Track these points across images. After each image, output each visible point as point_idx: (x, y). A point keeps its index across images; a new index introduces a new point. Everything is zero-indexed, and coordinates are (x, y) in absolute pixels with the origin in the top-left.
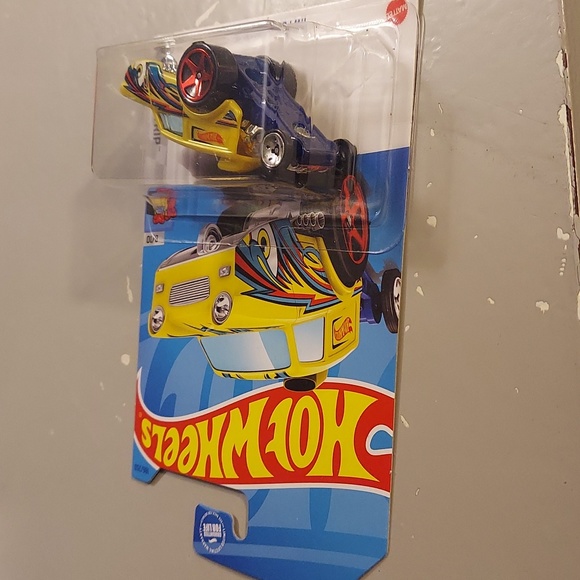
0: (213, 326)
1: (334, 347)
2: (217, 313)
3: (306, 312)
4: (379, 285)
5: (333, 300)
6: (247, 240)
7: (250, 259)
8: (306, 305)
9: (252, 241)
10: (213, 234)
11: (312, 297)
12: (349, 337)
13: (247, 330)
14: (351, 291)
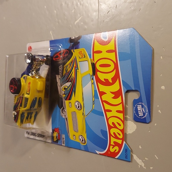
0: (82, 110)
1: (85, 57)
2: (79, 108)
3: (78, 69)
4: (73, 43)
5: (75, 59)
6: (64, 96)
7: (68, 94)
9: (64, 94)
10: (63, 111)
11: (75, 67)
12: (83, 52)
14: (73, 53)
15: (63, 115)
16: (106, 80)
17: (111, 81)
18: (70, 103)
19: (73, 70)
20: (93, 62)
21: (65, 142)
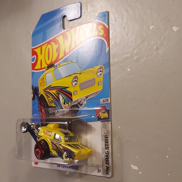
0: (77, 75)
1: (43, 78)
2: (76, 79)
3: (51, 86)
4: (36, 96)
5: (45, 90)
6: (70, 104)
7: (68, 98)
8: (51, 88)
9: (68, 103)
10: (81, 105)
11: (50, 90)
12: (41, 82)
13: (66, 77)
14: (41, 93)
15: (84, 103)
20: (46, 68)
21: (107, 99)
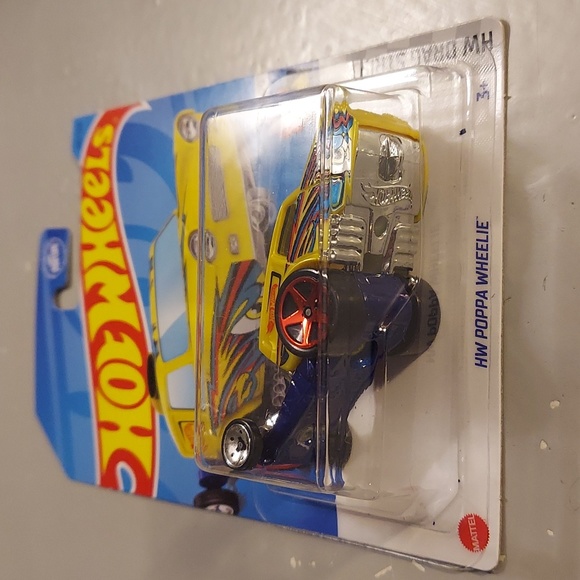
1: (180, 424)
10: (266, 215)
11: (216, 390)
13: (186, 292)
16: (118, 339)
17: (108, 335)
18: (235, 253)
19: (222, 382)
20: (153, 401)
